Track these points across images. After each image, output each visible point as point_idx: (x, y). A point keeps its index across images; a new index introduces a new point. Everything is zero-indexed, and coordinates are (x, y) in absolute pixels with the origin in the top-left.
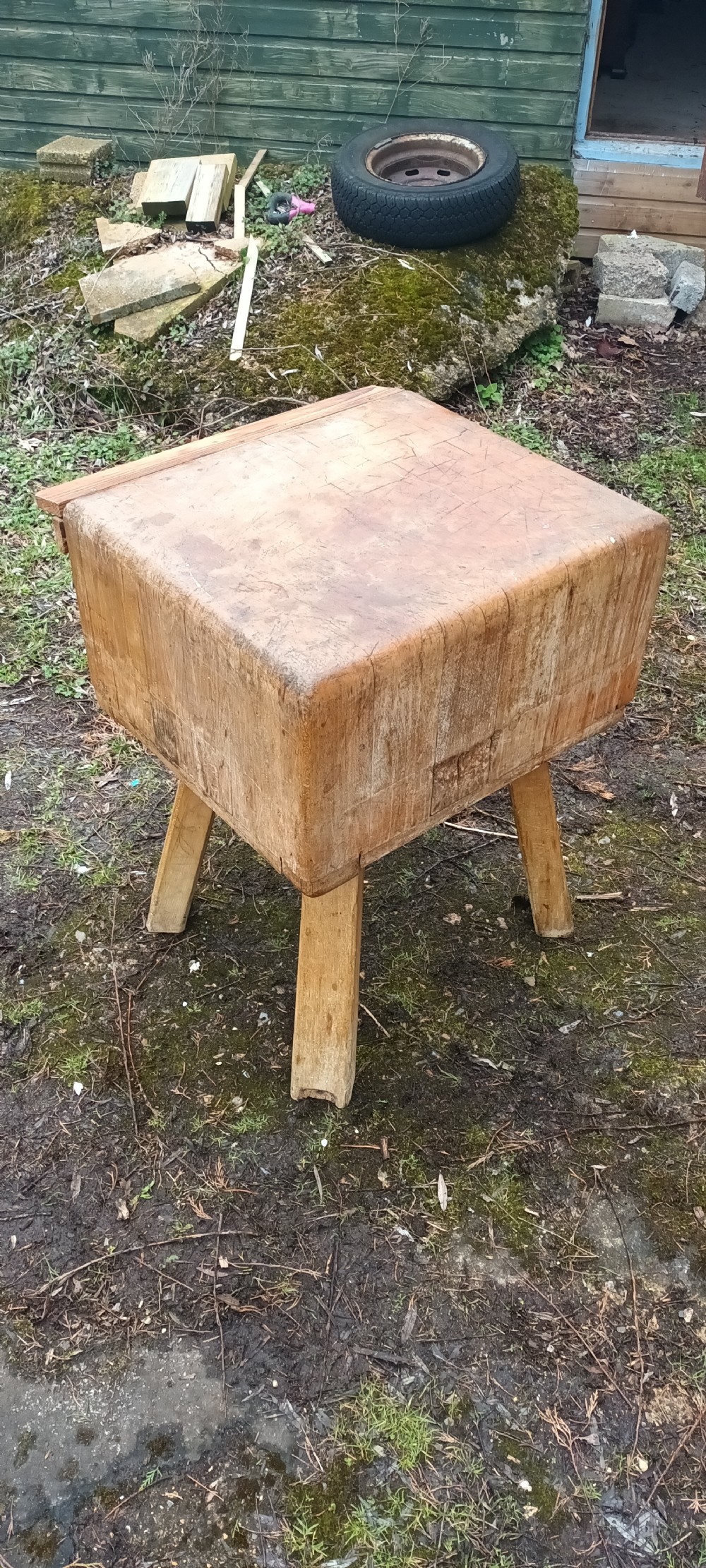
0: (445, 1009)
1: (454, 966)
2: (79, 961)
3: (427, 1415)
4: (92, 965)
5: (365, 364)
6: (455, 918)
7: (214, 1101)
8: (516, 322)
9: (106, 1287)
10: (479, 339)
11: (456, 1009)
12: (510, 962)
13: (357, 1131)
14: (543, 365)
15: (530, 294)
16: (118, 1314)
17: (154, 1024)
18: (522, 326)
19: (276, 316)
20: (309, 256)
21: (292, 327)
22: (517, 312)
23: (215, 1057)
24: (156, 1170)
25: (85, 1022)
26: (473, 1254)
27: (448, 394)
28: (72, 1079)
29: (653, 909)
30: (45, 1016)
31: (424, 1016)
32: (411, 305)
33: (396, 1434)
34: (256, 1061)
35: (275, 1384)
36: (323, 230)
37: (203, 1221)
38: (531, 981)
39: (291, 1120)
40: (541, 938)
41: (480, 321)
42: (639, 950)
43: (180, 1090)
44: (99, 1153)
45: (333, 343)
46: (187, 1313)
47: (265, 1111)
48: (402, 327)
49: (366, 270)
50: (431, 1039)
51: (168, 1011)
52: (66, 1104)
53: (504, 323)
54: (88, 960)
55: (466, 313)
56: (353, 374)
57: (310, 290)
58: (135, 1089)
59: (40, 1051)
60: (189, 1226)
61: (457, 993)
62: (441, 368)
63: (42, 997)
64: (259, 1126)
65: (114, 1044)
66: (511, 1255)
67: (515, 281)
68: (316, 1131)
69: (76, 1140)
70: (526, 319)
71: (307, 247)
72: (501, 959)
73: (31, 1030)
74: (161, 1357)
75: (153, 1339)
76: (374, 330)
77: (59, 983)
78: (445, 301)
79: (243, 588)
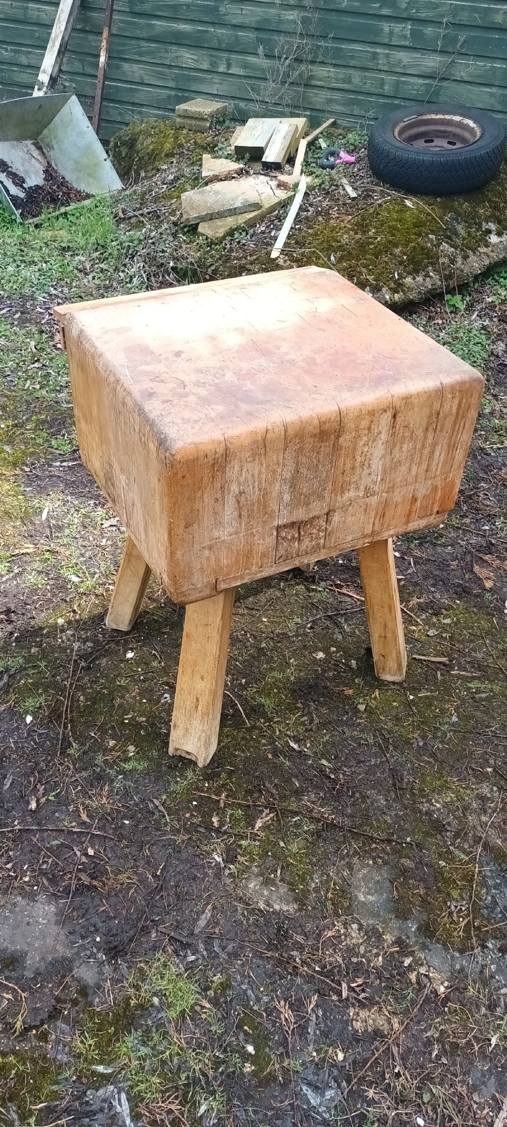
0: (294, 715)
1: (311, 687)
2: (55, 638)
3: (196, 985)
4: (63, 642)
5: (363, 270)
6: (321, 655)
7: (116, 745)
8: (485, 253)
9: (7, 851)
10: (453, 261)
11: (302, 716)
12: (351, 692)
13: (207, 785)
14: (502, 287)
15: (499, 234)
16: (9, 870)
17: (91, 688)
18: (488, 256)
19: (310, 231)
20: (342, 192)
21: (318, 239)
22: (487, 246)
23: (125, 717)
24: (64, 783)
25: (47, 678)
26: (262, 884)
27: (422, 298)
28: (27, 713)
29: (469, 674)
30: (22, 669)
31: (278, 717)
32: (406, 232)
33: (170, 993)
34: (152, 725)
35: (98, 939)
36: (357, 175)
37: (84, 823)
38: (362, 707)
39: (164, 768)
40: (377, 679)
41: (456, 249)
42: (449, 701)
43: (95, 734)
44: (29, 764)
45: (345, 253)
46: (53, 881)
47: (148, 759)
48: (397, 247)
49: (380, 205)
50: (278, 733)
51: (103, 681)
52: (18, 728)
53: (475, 252)
54: (61, 638)
55: (447, 243)
56: (354, 276)
57: (337, 215)
58: (66, 727)
59: (11, 691)
60: (74, 824)
61: (306, 705)
62: (420, 279)
63: (24, 656)
64: (140, 768)
65: (61, 696)
66: (288, 891)
67: (490, 224)
68: (178, 779)
69: (16, 752)
70: (492, 251)
71: (343, 186)
72: (345, 688)
73: (10, 676)
74: (28, 904)
75: (27, 892)
76: (376, 247)
77: (37, 649)
78: (433, 232)
79: (157, 379)
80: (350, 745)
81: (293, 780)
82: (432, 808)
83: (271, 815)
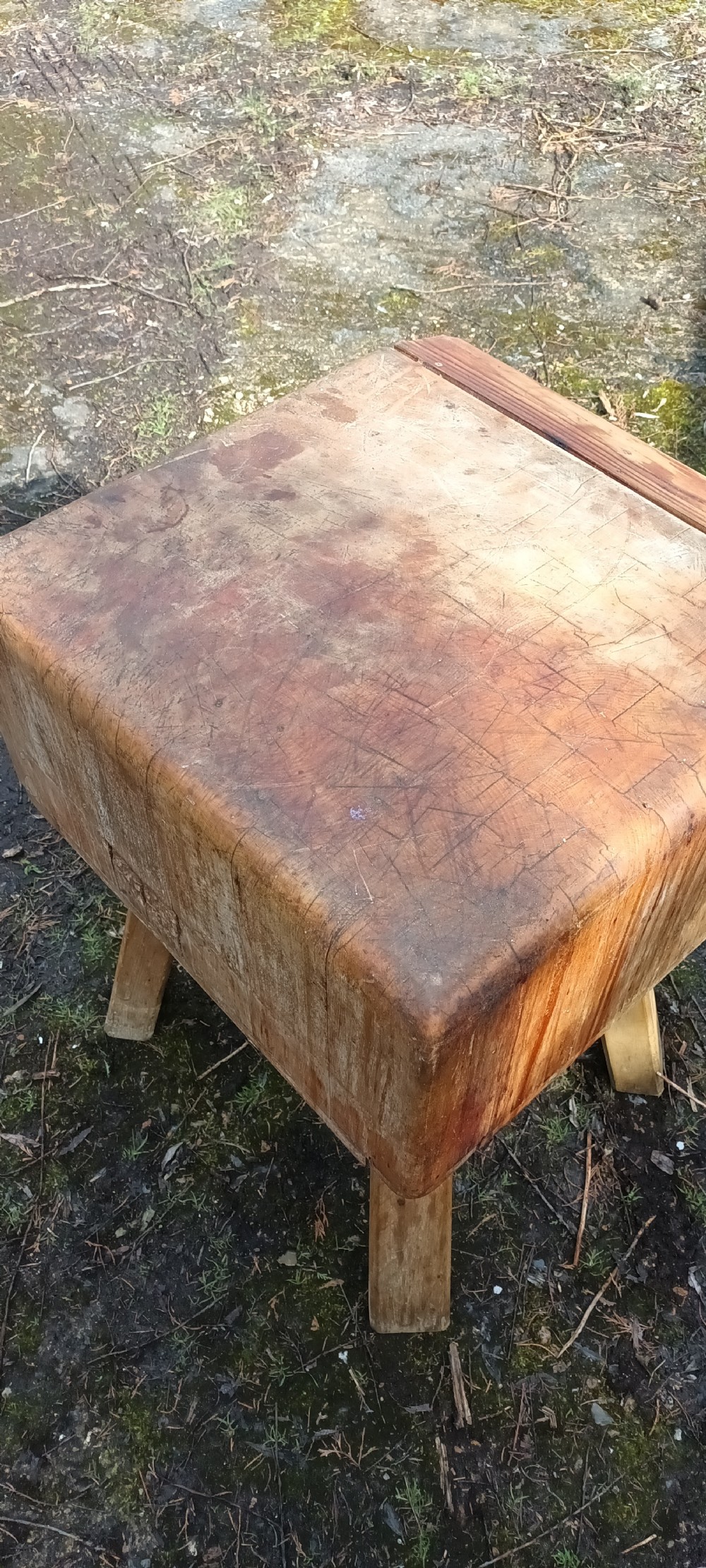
0: (240, 1143)
11: (240, 1155)
12: (320, 1230)
13: (74, 1046)
31: (230, 1118)
38: (289, 1259)
42: (355, 1440)
61: (264, 1159)
72: (325, 1218)
80: (197, 1253)
81: (103, 1171)
82: (79, 1430)
83: (29, 1152)
